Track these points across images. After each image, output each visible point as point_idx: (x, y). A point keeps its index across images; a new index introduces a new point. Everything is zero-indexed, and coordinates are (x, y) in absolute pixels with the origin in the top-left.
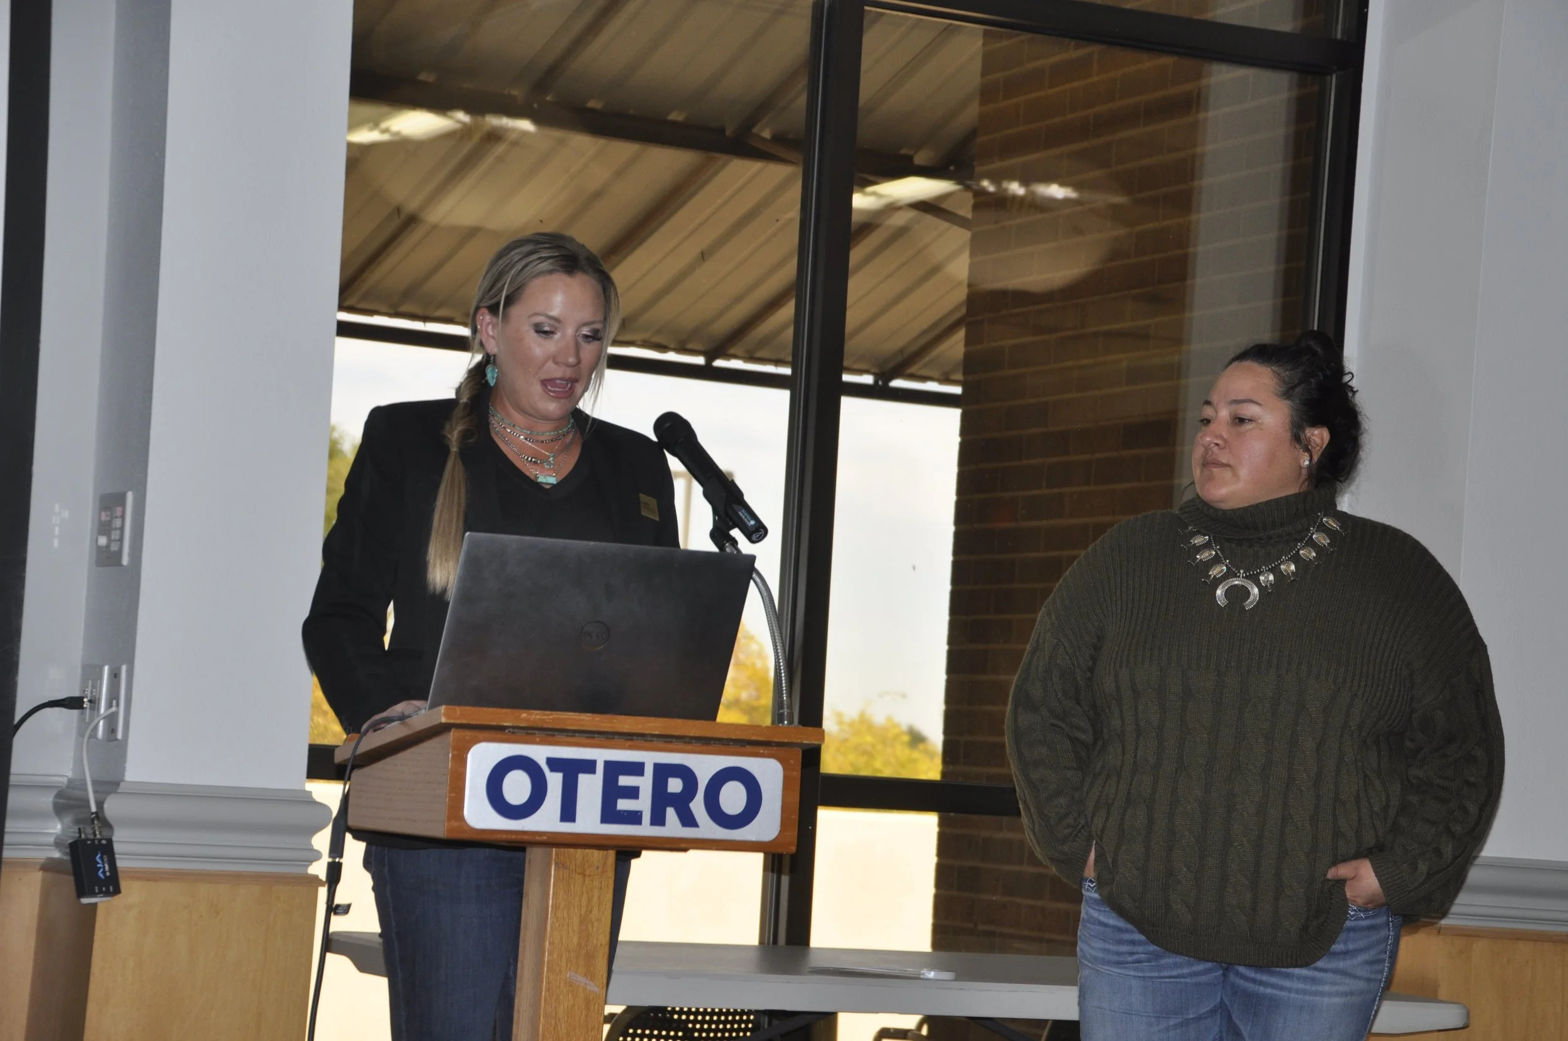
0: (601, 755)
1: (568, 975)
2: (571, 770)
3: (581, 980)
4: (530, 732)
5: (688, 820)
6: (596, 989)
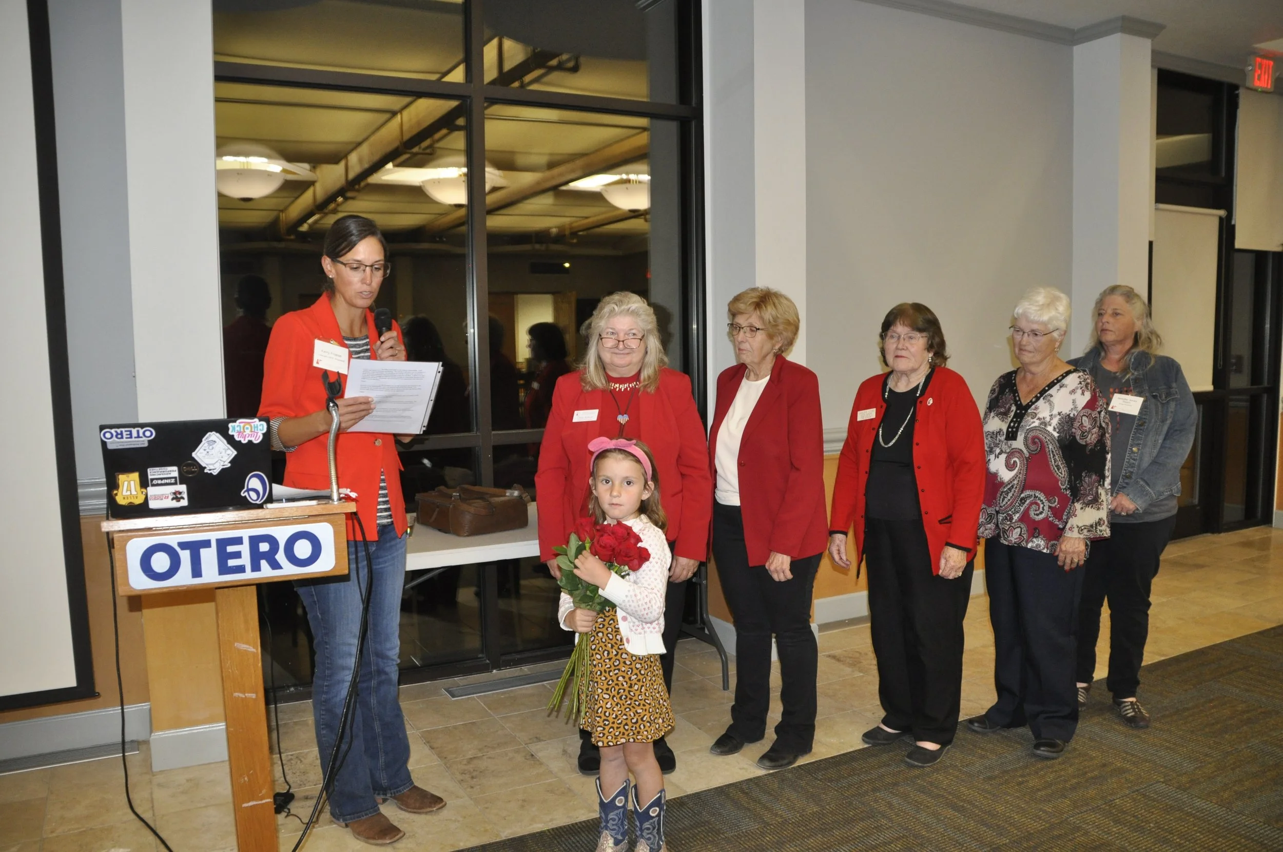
0: (214, 536)
5: (275, 565)
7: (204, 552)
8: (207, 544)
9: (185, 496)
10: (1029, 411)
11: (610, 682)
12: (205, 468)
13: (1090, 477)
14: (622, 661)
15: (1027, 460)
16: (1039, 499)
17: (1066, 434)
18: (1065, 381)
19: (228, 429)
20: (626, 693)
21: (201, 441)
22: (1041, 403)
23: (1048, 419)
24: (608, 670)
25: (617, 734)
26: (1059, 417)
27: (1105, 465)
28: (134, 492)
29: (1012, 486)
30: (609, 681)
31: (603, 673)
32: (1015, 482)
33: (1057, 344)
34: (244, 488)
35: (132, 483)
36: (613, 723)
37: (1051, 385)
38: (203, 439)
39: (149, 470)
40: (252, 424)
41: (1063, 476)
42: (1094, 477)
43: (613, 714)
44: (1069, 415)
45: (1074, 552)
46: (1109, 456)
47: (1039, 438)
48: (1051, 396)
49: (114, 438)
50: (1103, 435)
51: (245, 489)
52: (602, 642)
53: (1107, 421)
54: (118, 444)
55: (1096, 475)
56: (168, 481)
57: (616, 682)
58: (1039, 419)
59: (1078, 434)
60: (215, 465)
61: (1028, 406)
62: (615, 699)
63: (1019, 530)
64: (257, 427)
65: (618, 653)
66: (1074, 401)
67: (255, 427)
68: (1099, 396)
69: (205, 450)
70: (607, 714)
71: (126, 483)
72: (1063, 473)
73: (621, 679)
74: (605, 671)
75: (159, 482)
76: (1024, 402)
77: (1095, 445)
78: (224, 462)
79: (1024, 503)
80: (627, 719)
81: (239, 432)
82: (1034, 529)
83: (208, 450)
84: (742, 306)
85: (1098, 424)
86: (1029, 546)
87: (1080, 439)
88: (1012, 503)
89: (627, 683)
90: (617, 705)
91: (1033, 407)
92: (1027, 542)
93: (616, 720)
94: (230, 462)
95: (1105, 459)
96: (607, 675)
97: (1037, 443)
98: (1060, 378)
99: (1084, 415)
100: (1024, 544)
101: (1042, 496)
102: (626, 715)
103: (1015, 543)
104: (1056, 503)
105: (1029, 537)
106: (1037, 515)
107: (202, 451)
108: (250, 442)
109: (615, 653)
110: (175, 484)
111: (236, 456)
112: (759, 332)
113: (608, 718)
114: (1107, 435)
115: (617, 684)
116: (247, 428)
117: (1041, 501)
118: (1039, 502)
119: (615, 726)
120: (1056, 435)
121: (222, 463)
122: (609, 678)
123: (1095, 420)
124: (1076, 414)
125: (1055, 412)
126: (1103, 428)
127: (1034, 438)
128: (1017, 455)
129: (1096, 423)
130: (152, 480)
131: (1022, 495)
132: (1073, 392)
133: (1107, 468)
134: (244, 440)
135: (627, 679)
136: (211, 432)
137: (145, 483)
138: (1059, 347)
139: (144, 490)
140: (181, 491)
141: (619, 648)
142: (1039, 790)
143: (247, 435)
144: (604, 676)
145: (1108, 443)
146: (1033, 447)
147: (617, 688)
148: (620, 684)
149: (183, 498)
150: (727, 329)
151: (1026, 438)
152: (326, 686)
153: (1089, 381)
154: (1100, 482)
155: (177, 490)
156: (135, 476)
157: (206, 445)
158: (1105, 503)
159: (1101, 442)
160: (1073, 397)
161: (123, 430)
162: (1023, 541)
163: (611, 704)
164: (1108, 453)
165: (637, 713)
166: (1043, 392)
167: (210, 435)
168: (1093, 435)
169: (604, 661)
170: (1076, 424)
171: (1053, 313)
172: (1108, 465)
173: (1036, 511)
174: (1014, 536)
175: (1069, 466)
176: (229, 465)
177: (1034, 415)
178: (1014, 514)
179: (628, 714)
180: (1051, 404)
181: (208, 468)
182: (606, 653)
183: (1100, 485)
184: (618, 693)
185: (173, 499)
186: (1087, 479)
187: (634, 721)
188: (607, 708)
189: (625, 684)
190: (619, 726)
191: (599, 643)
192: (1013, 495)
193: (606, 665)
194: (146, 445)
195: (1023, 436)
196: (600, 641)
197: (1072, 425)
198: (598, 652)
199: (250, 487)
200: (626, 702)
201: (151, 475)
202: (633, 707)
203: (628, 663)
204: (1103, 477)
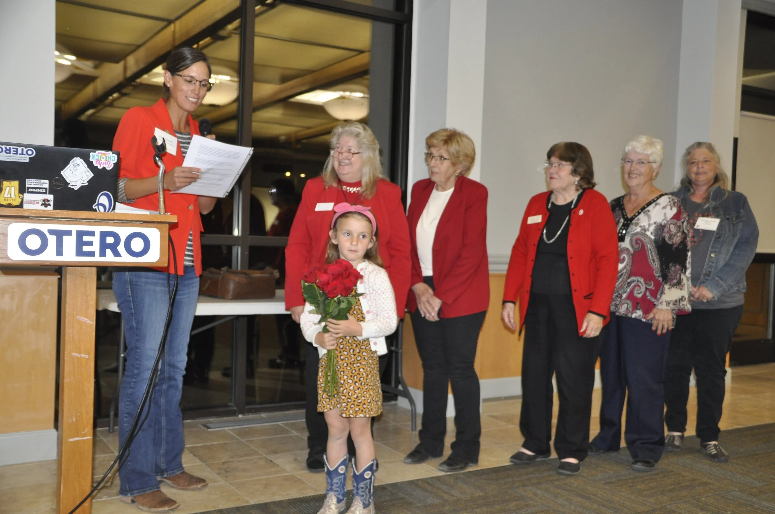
0: (74, 228)
1: (77, 317)
2: (60, 235)
3: (83, 319)
4: (38, 218)
5: (117, 254)
6: (91, 323)
7: (65, 238)
8: (69, 233)
9: (52, 203)
10: (633, 222)
11: (354, 372)
12: (69, 184)
13: (675, 266)
14: (363, 357)
15: (632, 256)
16: (640, 282)
17: (659, 237)
18: (659, 201)
19: (89, 156)
20: (365, 380)
21: (68, 163)
22: (642, 216)
23: (647, 227)
24: (352, 363)
25: (357, 409)
26: (654, 225)
27: (686, 259)
28: (13, 196)
29: (622, 274)
30: (352, 371)
31: (349, 365)
32: (624, 271)
33: (654, 174)
34: (95, 202)
35: (13, 189)
36: (354, 401)
37: (649, 204)
38: (71, 162)
39: (27, 180)
40: (107, 155)
41: (657, 267)
42: (678, 267)
43: (354, 395)
44: (661, 224)
45: (664, 320)
46: (689, 254)
47: (640, 240)
48: (649, 211)
49: (4, 152)
50: (685, 238)
51: (97, 203)
52: (349, 343)
53: (688, 228)
54: (6, 158)
55: (679, 265)
56: (41, 191)
57: (358, 372)
58: (641, 227)
59: (667, 236)
60: (77, 183)
61: (632, 219)
62: (357, 384)
63: (626, 305)
64: (110, 158)
65: (360, 351)
66: (665, 214)
67: (109, 158)
68: (683, 211)
69: (71, 170)
70: (350, 394)
71: (8, 188)
72: (657, 265)
73: (361, 370)
74: (351, 363)
75: (34, 190)
76: (629, 216)
77: (679, 245)
78: (84, 181)
79: (630, 286)
80: (365, 400)
81: (97, 160)
82: (636, 303)
83: (73, 171)
84: (435, 141)
85: (682, 230)
86: (634, 316)
87: (668, 240)
88: (622, 285)
89: (365, 372)
90: (359, 388)
91: (636, 219)
92: (632, 314)
93: (356, 400)
94: (88, 182)
95: (687, 255)
96: (352, 366)
97: (638, 242)
98: (655, 199)
99: (671, 224)
100: (629, 315)
101: (642, 280)
102: (364, 397)
103: (624, 314)
104: (652, 286)
105: (633, 310)
106: (639, 293)
107: (68, 170)
108: (104, 168)
109: (358, 351)
110: (45, 193)
111: (93, 178)
112: (445, 161)
113: (351, 397)
114: (688, 239)
115: (359, 374)
116: (103, 158)
117: (642, 284)
118: (640, 284)
119: (356, 403)
120: (653, 237)
121: (82, 182)
122: (353, 368)
123: (679, 227)
124: (666, 222)
125: (652, 222)
126: (685, 234)
127: (637, 240)
128: (626, 252)
129: (680, 229)
130: (29, 188)
131: (629, 280)
132: (664, 208)
133: (688, 261)
134: (100, 166)
135: (365, 370)
136: (77, 157)
137: (22, 190)
138: (656, 175)
139: (21, 195)
140: (49, 199)
141: (361, 348)
142: (645, 490)
143: (103, 163)
144: (350, 367)
145: (689, 244)
146: (636, 246)
147: (359, 376)
148: (361, 373)
149: (50, 205)
150: (424, 157)
151: (631, 240)
152: (134, 382)
153: (676, 201)
154: (682, 270)
155: (46, 198)
156: (16, 184)
157: (72, 166)
158: (686, 286)
159: (683, 242)
160: (664, 211)
161: (11, 147)
162: (629, 313)
163: (354, 387)
164: (689, 251)
165: (371, 395)
166: (643, 209)
167: (76, 160)
168: (677, 237)
169: (350, 356)
170: (666, 230)
171: (653, 149)
172: (689, 260)
173: (638, 290)
174: (622, 310)
175: (661, 260)
176: (87, 184)
177: (637, 224)
178: (623, 293)
179: (365, 396)
180: (649, 217)
181: (71, 184)
182: (352, 351)
183: (683, 273)
184: (360, 380)
185: (42, 205)
186: (673, 268)
187: (369, 401)
188: (350, 390)
189: (364, 374)
190: (359, 404)
191: (346, 344)
192: (623, 280)
193: (351, 359)
194: (27, 161)
195: (629, 238)
196: (347, 342)
197: (663, 230)
198: (345, 350)
199: (100, 202)
200: (365, 387)
201: (28, 184)
202: (369, 391)
203: (366, 358)
204: (684, 268)
